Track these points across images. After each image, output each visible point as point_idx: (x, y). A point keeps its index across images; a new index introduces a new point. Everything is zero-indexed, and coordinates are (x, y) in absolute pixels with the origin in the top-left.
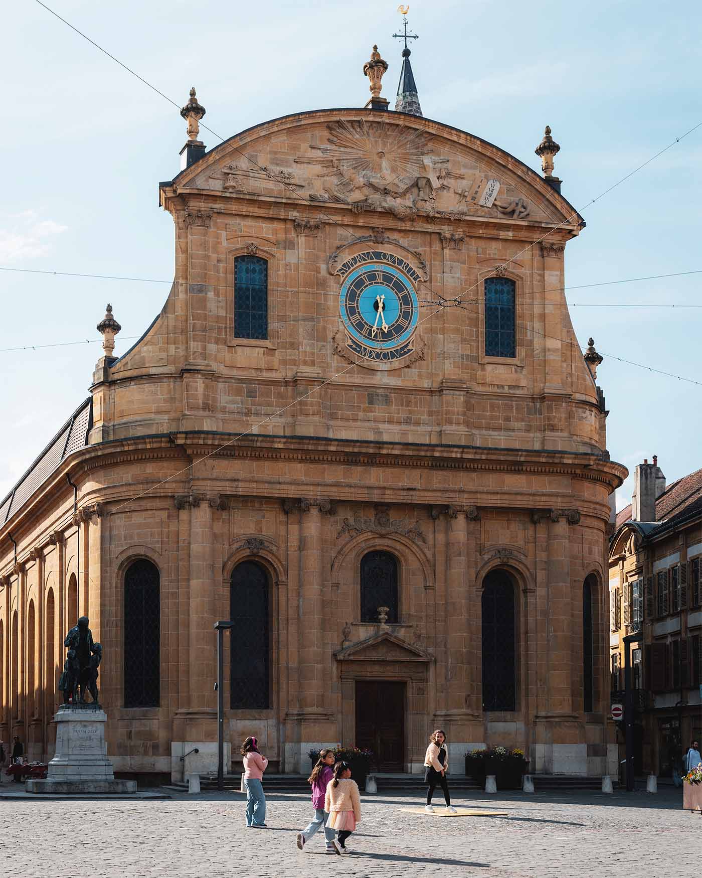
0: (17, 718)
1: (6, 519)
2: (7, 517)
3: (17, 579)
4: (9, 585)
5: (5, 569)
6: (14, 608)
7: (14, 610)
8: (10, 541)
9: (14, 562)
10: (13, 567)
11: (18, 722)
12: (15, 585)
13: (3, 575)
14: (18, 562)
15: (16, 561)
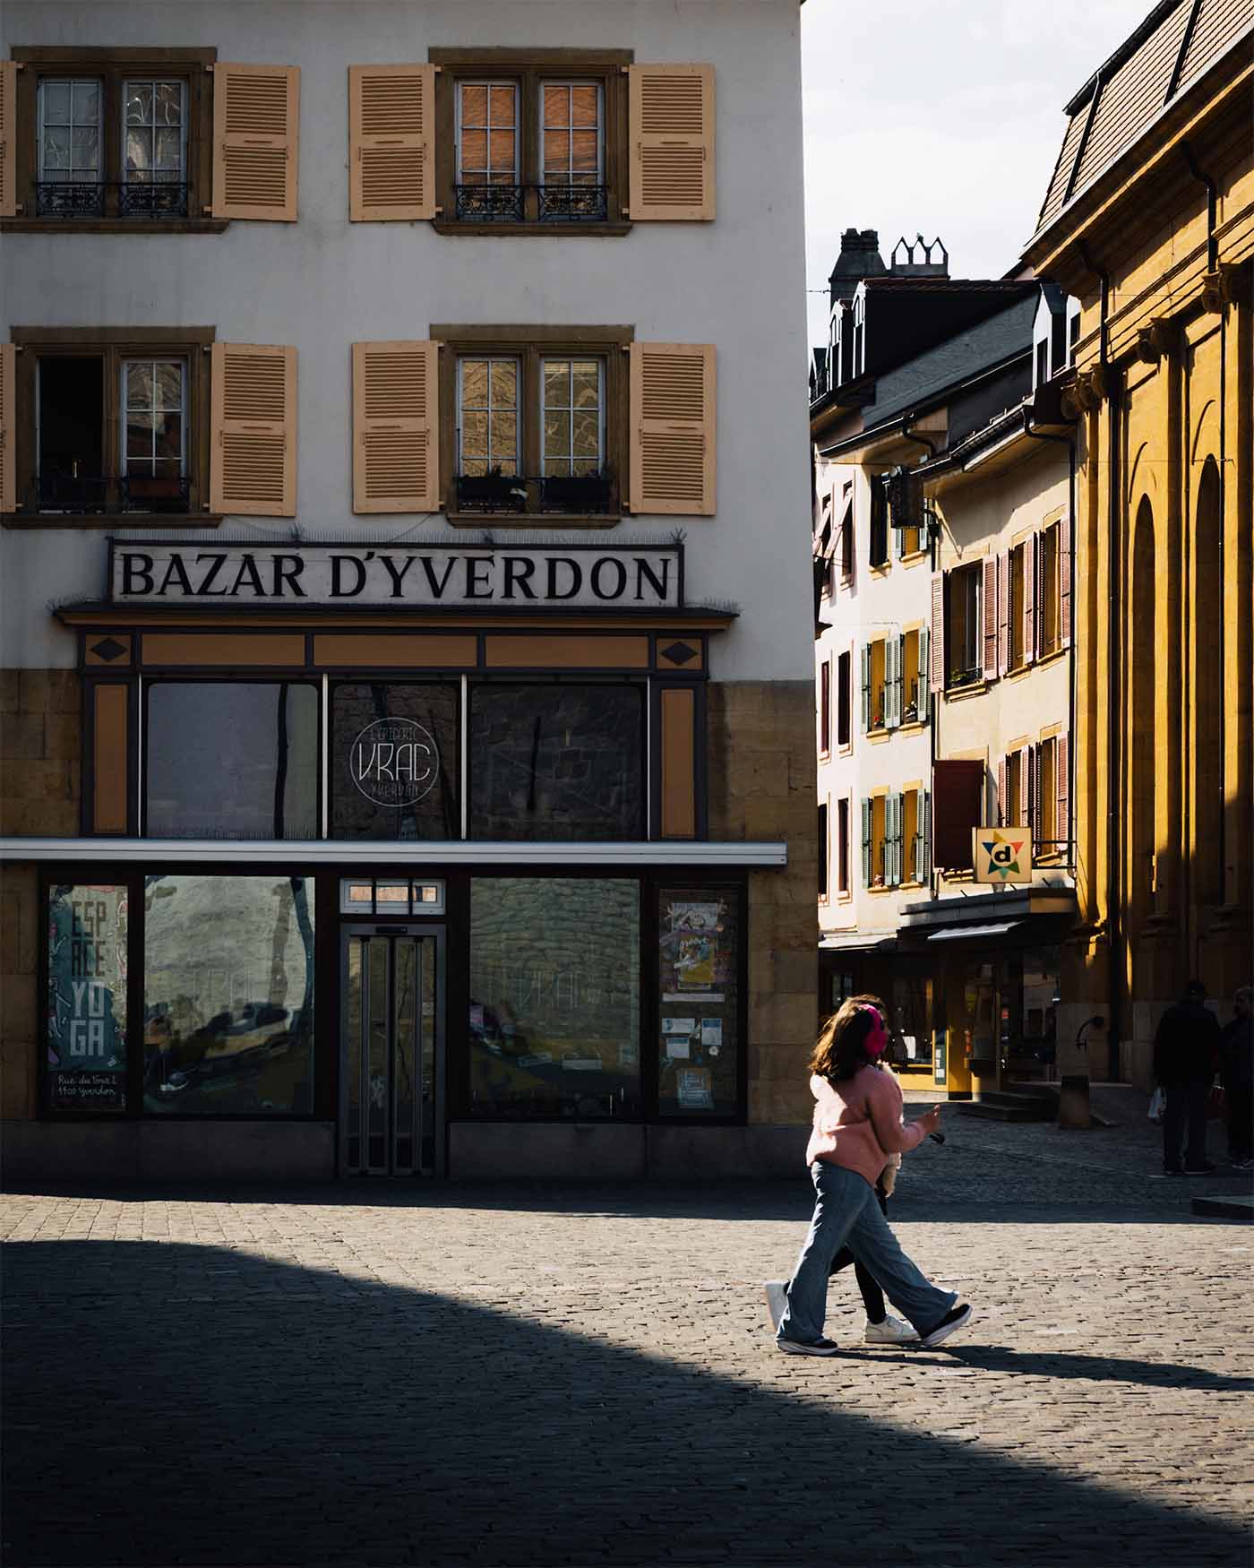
0: (1222, 902)
1: (1172, 90)
2: (1176, 78)
3: (1221, 328)
4: (1182, 357)
5: (1163, 291)
6: (1207, 445)
7: (1201, 455)
8: (1190, 176)
9: (1204, 259)
10: (1199, 280)
11: (1226, 916)
12: (1206, 357)
13: (1155, 314)
14: (1224, 259)
15: (1214, 256)
